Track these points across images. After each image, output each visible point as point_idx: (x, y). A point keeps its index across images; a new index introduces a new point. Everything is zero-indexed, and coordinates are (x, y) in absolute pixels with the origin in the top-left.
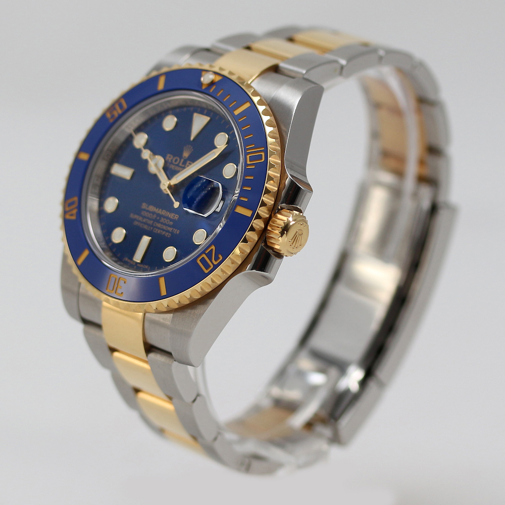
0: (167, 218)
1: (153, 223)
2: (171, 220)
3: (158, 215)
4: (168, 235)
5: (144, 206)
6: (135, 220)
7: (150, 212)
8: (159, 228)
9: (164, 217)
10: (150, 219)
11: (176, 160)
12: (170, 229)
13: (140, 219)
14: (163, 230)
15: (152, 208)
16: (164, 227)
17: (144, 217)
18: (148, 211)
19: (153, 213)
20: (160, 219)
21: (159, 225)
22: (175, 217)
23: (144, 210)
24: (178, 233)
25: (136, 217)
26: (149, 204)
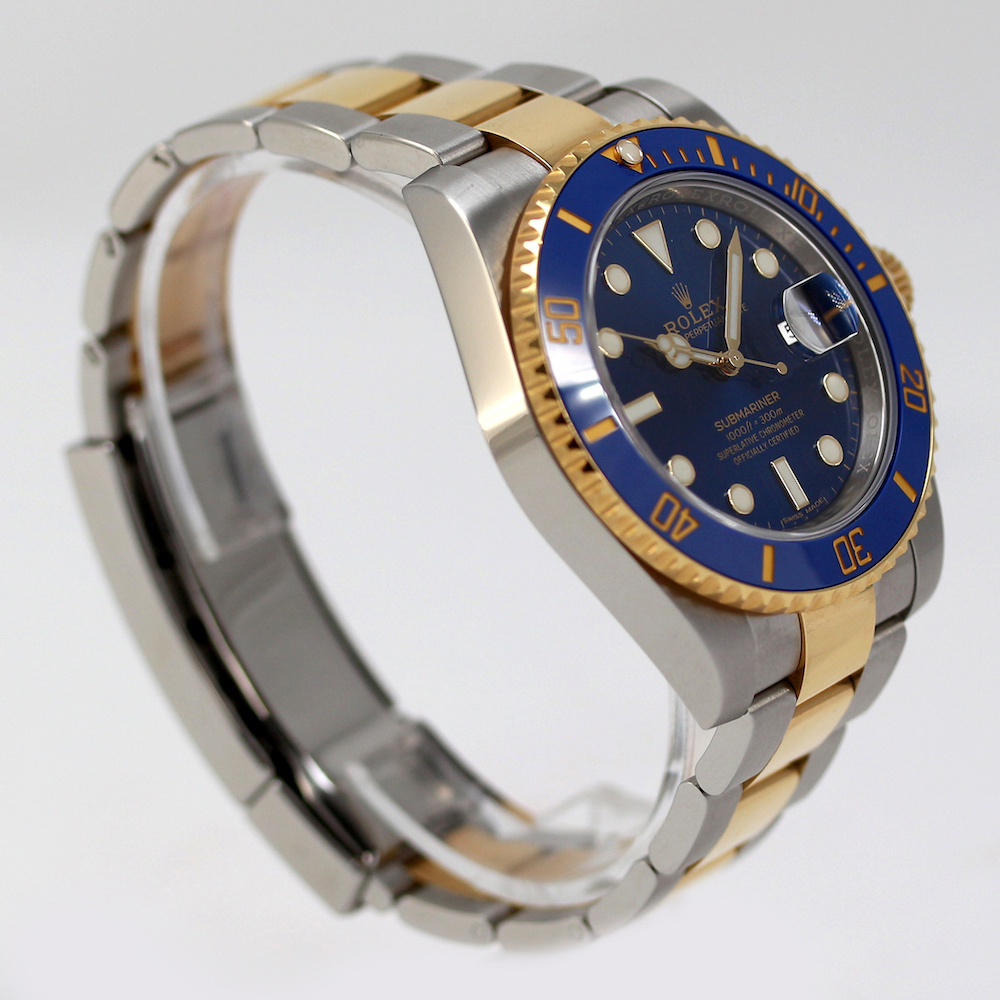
0: (767, 409)
1: (757, 435)
2: (775, 407)
3: (751, 418)
4: (794, 430)
5: (719, 426)
6: (731, 457)
7: (737, 425)
8: (774, 434)
9: (762, 412)
10: (749, 435)
11: (684, 322)
12: (788, 419)
13: (736, 447)
14: (782, 430)
15: (733, 418)
16: (778, 425)
17: (738, 441)
18: (732, 428)
19: (742, 422)
20: (760, 421)
21: (768, 430)
22: (774, 398)
23: (726, 430)
24: (802, 414)
25: (728, 451)
26: (722, 416)
